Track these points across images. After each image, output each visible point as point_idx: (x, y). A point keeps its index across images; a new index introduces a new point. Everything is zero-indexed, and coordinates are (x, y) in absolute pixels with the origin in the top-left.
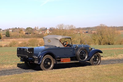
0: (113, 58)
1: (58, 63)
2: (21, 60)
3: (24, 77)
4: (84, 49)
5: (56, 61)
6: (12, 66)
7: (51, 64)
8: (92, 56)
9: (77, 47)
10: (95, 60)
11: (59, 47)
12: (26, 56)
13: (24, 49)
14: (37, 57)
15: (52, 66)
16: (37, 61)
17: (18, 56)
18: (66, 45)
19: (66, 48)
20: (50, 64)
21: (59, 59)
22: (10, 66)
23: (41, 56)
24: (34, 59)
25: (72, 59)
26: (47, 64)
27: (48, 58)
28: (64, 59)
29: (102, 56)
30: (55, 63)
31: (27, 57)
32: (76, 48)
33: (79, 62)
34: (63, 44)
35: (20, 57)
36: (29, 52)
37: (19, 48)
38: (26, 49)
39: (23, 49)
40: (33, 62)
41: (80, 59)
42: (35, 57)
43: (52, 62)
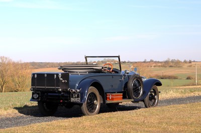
10: (152, 98)
12: (58, 89)
16: (78, 97)
17: (35, 90)
20: (96, 103)
27: (92, 93)
28: (114, 94)
30: (102, 102)
31: (60, 90)
36: (63, 81)
38: (57, 75)
40: (67, 100)
41: (134, 96)
42: (73, 90)
43: (97, 100)
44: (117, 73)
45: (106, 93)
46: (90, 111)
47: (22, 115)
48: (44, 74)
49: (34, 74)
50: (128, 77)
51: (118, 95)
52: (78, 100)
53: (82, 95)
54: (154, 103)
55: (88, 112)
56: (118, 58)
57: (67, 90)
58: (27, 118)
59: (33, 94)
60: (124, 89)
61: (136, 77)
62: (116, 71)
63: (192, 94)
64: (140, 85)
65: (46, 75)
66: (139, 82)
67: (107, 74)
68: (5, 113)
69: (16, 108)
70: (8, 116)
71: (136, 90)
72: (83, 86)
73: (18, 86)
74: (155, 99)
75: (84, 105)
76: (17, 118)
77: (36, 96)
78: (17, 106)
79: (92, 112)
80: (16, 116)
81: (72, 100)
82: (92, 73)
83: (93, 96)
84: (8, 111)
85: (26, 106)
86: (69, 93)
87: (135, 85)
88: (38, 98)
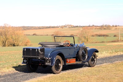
1: (67, 64)
10: (93, 60)
13: (35, 49)
14: (50, 58)
16: (50, 62)
27: (58, 59)
28: (71, 59)
29: (97, 56)
30: (64, 64)
31: (39, 58)
33: (82, 62)
36: (41, 53)
38: (38, 49)
40: (43, 63)
41: (82, 60)
42: (47, 58)
43: (61, 63)
44: (73, 46)
45: (66, 59)
46: (57, 70)
47: (17, 71)
48: (30, 49)
49: (24, 49)
50: (79, 48)
51: (73, 60)
52: (50, 64)
53: (52, 61)
54: (94, 63)
55: (55, 70)
56: (73, 37)
57: (43, 58)
58: (20, 73)
59: (24, 59)
60: (77, 55)
61: (84, 48)
62: (72, 45)
63: (116, 54)
64: (86, 53)
65: (31, 50)
66: (85, 51)
67: (67, 47)
68: (8, 71)
69: (14, 67)
70: (9, 73)
71: (84, 56)
72: (53, 56)
73: (15, 41)
74: (94, 61)
75: (53, 67)
76: (15, 74)
77: (25, 61)
78: (14, 66)
79: (58, 70)
80: (14, 73)
81: (46, 64)
82: (58, 47)
83: (58, 61)
84: (9, 69)
85: (19, 66)
86: (44, 59)
87: (83, 53)
88: (26, 62)
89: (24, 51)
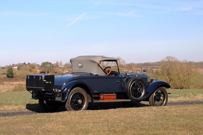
0: (187, 99)
1: (95, 101)
2: (33, 97)
3: (38, 118)
4: (140, 80)
5: (92, 98)
6: (17, 107)
7: (83, 104)
8: (153, 92)
9: (128, 76)
11: (97, 75)
12: (41, 89)
13: (39, 77)
14: (60, 91)
15: (84, 106)
17: (28, 89)
18: (108, 72)
19: (109, 77)
20: (81, 102)
21: (96, 96)
22: (15, 107)
23: (67, 90)
24: (55, 94)
25: (119, 96)
26: (77, 102)
27: (78, 93)
28: (105, 94)
30: (90, 101)
31: (43, 90)
32: (125, 77)
33: (130, 100)
34: (104, 70)
35: (31, 92)
36: (47, 82)
37: (30, 76)
38: (42, 77)
39: (36, 76)
40: (53, 98)
41: (133, 97)
42: (56, 90)
48: (33, 76)
49: (27, 76)
51: (109, 96)
54: (162, 104)
56: (115, 62)
65: (34, 77)
81: (57, 99)
88: (35, 97)
89: (27, 80)
